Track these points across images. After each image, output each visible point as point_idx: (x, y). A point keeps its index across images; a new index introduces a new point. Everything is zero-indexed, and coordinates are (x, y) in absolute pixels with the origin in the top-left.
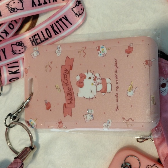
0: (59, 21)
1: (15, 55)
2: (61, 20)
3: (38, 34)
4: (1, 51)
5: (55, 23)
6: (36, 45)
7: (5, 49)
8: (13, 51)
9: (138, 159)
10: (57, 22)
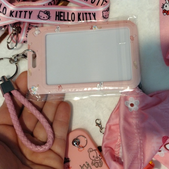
0: (88, 13)
1: (39, 19)
2: (90, 14)
3: (64, 12)
5: (83, 13)
6: (58, 20)
7: (33, 12)
8: (38, 16)
9: (87, 141)
10: (86, 14)
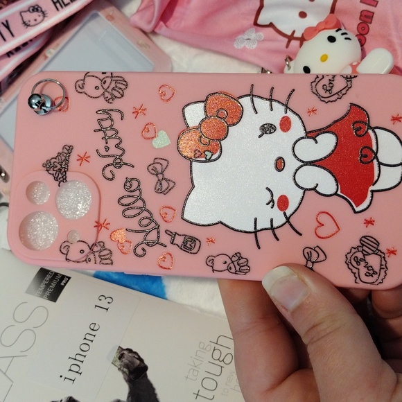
4: (2, 25)
7: (9, 22)
8: (24, 23)
